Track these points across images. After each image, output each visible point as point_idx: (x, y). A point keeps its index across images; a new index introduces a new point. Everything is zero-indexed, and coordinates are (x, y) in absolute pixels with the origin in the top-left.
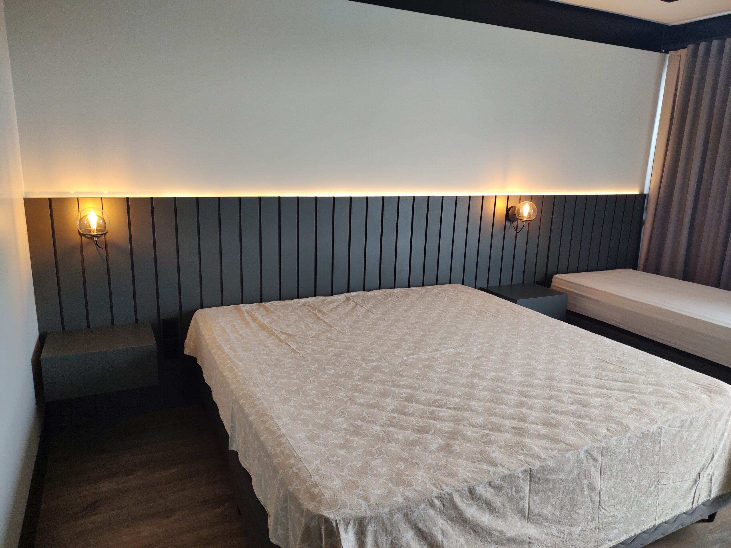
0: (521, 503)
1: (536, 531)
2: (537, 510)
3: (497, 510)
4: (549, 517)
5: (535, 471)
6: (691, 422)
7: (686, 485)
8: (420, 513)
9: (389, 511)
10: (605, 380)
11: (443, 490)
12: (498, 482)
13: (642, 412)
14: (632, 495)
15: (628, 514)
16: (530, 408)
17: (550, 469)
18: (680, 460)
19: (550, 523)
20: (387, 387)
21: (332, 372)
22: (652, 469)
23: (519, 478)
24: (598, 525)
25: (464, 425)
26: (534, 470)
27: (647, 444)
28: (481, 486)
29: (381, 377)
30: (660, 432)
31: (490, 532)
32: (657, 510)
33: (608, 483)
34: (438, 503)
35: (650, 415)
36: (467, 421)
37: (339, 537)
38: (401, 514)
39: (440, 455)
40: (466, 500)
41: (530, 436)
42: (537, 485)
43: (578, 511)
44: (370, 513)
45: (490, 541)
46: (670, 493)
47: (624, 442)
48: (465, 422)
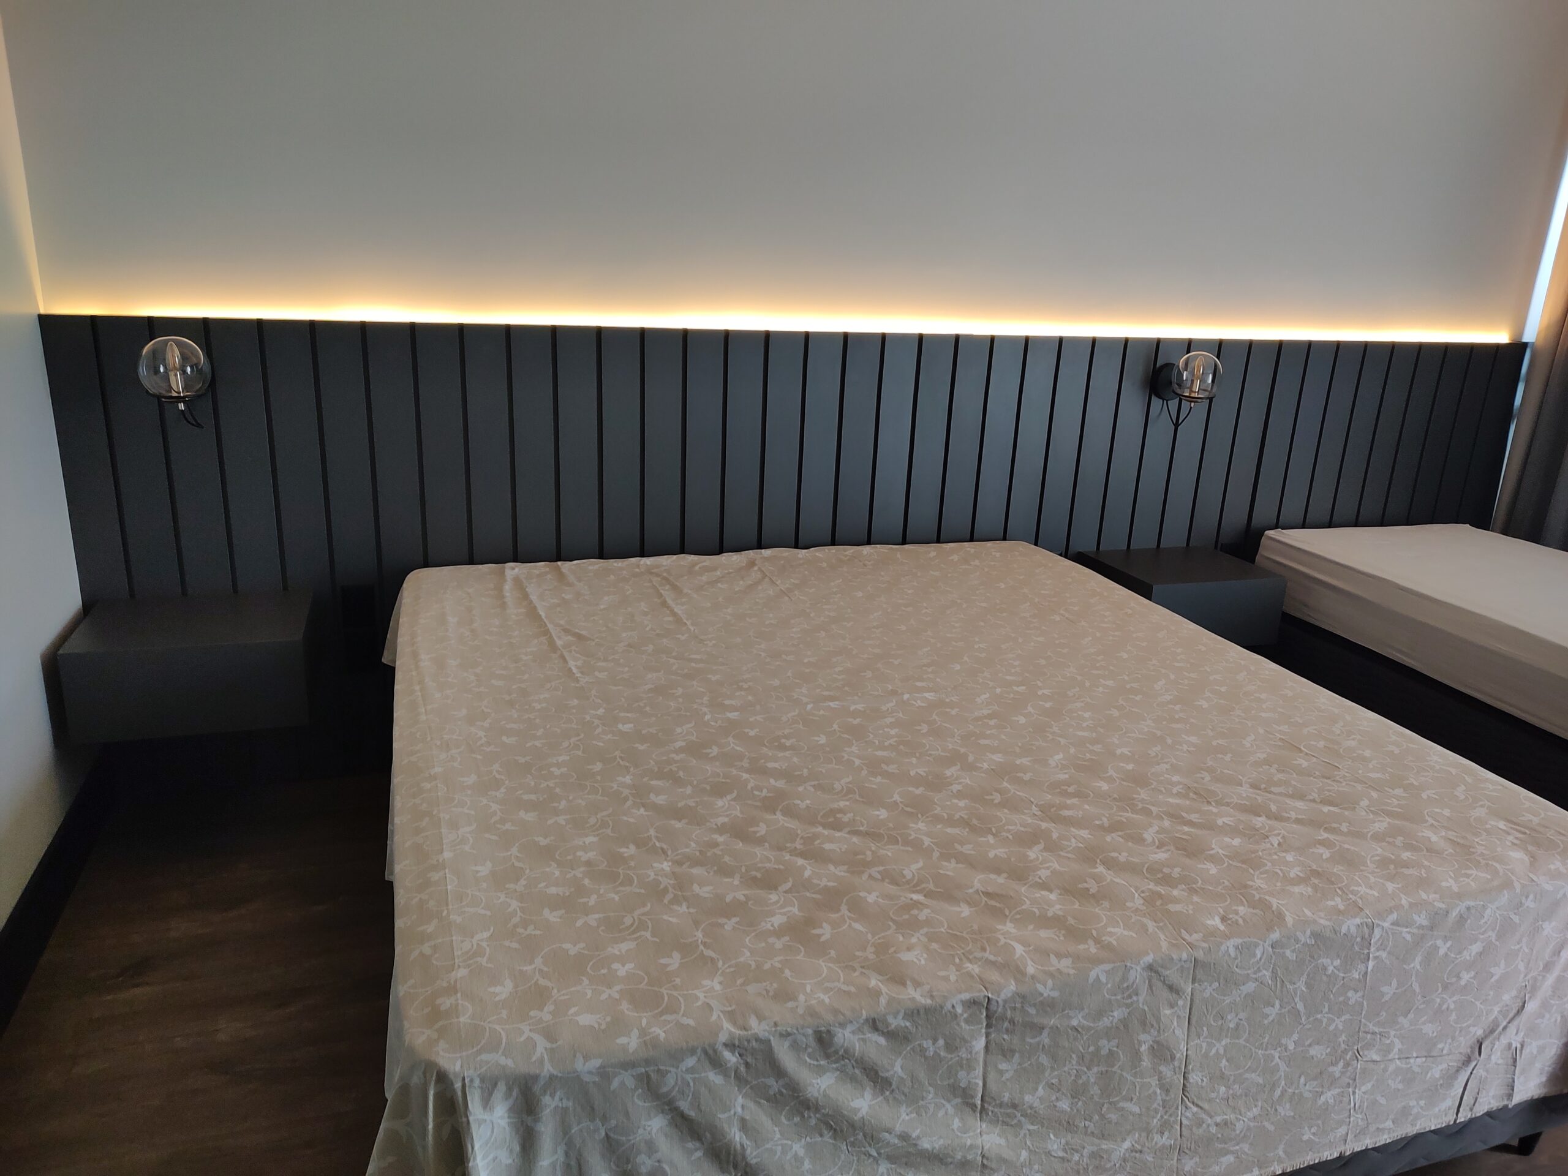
0: (962, 1074)
1: (1002, 1142)
2: (1007, 1095)
3: (894, 1086)
4: (1041, 1112)
5: (1001, 1003)
6: (1461, 916)
7: (1440, 1067)
8: (683, 1079)
9: (599, 1068)
10: (1274, 794)
11: (745, 1029)
12: (896, 1022)
13: (1332, 883)
14: (1280, 1078)
15: (1266, 1124)
16: (1052, 847)
17: (1042, 1003)
18: (1422, 1006)
19: (1042, 1127)
20: (735, 772)
21: (627, 728)
22: (1339, 1023)
23: (955, 1016)
24: (1178, 1143)
25: (871, 877)
26: (997, 1002)
27: (1329, 960)
28: (849, 1028)
29: (733, 745)
30: (1367, 936)
31: (874, 1133)
32: (1352, 1119)
33: (1210, 1045)
34: (731, 1058)
35: (1352, 892)
36: (881, 868)
37: (467, 1117)
38: (633, 1076)
39: (779, 945)
40: (810, 1058)
41: (1018, 916)
42: (1005, 1037)
43: (1121, 1104)
44: (551, 1069)
45: (875, 1154)
46: (1390, 1081)
47: (1259, 953)
48: (877, 869)
